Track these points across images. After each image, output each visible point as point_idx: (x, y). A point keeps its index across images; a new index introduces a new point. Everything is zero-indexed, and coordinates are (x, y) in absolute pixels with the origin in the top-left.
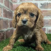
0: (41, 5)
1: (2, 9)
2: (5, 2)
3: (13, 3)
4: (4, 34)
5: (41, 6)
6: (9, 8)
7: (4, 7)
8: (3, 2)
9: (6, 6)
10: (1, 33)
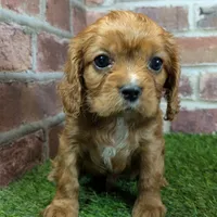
0: (203, 16)
1: (35, 38)
2: (47, 7)
3: (87, 9)
4: (40, 139)
5: (200, 18)
6: (68, 29)
7: (43, 29)
8: (37, 11)
9: (52, 24)
10: (26, 137)
